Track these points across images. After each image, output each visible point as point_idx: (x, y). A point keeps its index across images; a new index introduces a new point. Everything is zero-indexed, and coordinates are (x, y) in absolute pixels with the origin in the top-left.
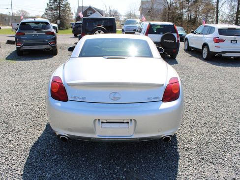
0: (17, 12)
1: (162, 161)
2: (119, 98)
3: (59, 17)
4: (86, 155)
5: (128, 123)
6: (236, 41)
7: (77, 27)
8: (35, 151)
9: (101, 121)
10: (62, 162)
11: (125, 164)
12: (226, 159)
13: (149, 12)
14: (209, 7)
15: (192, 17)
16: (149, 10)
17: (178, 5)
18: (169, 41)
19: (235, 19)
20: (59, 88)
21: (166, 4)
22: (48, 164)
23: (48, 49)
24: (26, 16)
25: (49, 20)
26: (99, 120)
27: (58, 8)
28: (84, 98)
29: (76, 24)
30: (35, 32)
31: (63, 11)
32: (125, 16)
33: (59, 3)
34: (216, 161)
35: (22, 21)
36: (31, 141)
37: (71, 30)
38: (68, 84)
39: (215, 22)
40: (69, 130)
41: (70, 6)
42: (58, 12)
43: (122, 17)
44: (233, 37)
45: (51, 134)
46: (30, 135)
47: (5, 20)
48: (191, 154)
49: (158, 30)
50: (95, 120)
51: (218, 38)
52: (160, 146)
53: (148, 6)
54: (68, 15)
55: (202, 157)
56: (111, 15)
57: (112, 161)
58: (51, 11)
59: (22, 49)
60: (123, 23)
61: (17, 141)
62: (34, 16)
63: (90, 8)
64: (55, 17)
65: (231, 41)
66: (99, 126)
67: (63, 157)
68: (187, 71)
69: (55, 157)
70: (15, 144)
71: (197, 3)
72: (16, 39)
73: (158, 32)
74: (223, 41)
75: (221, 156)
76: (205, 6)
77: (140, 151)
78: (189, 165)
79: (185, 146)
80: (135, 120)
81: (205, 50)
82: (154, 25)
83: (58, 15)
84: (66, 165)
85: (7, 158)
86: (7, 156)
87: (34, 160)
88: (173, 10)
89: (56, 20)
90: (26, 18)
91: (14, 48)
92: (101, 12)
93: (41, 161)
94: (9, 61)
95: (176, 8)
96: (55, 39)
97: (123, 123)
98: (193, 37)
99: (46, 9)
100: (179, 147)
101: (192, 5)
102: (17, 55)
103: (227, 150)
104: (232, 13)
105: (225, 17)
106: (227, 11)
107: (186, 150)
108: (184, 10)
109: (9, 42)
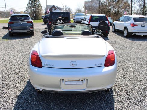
0: (9, 10)
1: (104, 104)
2: (76, 65)
3: (35, 12)
4: (55, 101)
5: (82, 81)
6: (145, 25)
7: (46, 18)
8: (21, 99)
9: (64, 80)
10: (39, 106)
11: (80, 107)
12: (145, 102)
13: (90, 8)
14: (127, 5)
15: (116, 11)
16: (90, 7)
17: (108, 4)
18: (103, 26)
19: (142, 11)
20: (36, 59)
21: (100, 3)
22: (30, 108)
23: (28, 32)
24: (14, 12)
25: (29, 14)
26: (63, 79)
27: (34, 6)
28: (53, 65)
29: (45, 16)
30: (20, 22)
31: (37, 8)
32: (75, 11)
33: (35, 4)
34: (139, 103)
35: (12, 15)
36: (19, 92)
37: (43, 20)
38: (42, 56)
39: (130, 14)
40: (44, 86)
41: (41, 5)
42: (34, 9)
43: (73, 12)
44: (142, 23)
45: (31, 87)
46: (18, 88)
47: (2, 14)
48: (122, 99)
49: (96, 19)
50: (61, 80)
51: (134, 23)
52: (102, 94)
53: (89, 5)
54: (40, 11)
55: (130, 101)
56: (66, 11)
57: (72, 105)
58: (30, 8)
59: (12, 32)
60: (74, 15)
61: (9, 93)
62: (19, 12)
63: (54, 7)
64: (32, 12)
65: (142, 25)
66: (63, 84)
67: (40, 103)
68: (115, 44)
69: (35, 103)
70: (8, 94)
71: (119, 3)
72: (8, 26)
73: (96, 21)
74: (136, 25)
75: (142, 100)
76: (124, 4)
77: (90, 98)
78: (122, 107)
79: (118, 93)
80: (87, 79)
81: (126, 31)
82: (94, 16)
83: (34, 11)
84: (42, 108)
85: (3, 104)
86: (3, 103)
87: (21, 106)
88: (105, 7)
89: (33, 14)
90: (14, 13)
91: (7, 32)
92: (60, 9)
93: (25, 106)
94: (4, 40)
95: (106, 6)
96: (32, 26)
97: (79, 81)
98: (118, 23)
99: (27, 8)
100: (114, 94)
101: (116, 4)
102: (9, 36)
103: (145, 96)
104: (140, 8)
105: (136, 11)
106: (137, 7)
107: (119, 96)
108: (111, 7)
109: (4, 28)
